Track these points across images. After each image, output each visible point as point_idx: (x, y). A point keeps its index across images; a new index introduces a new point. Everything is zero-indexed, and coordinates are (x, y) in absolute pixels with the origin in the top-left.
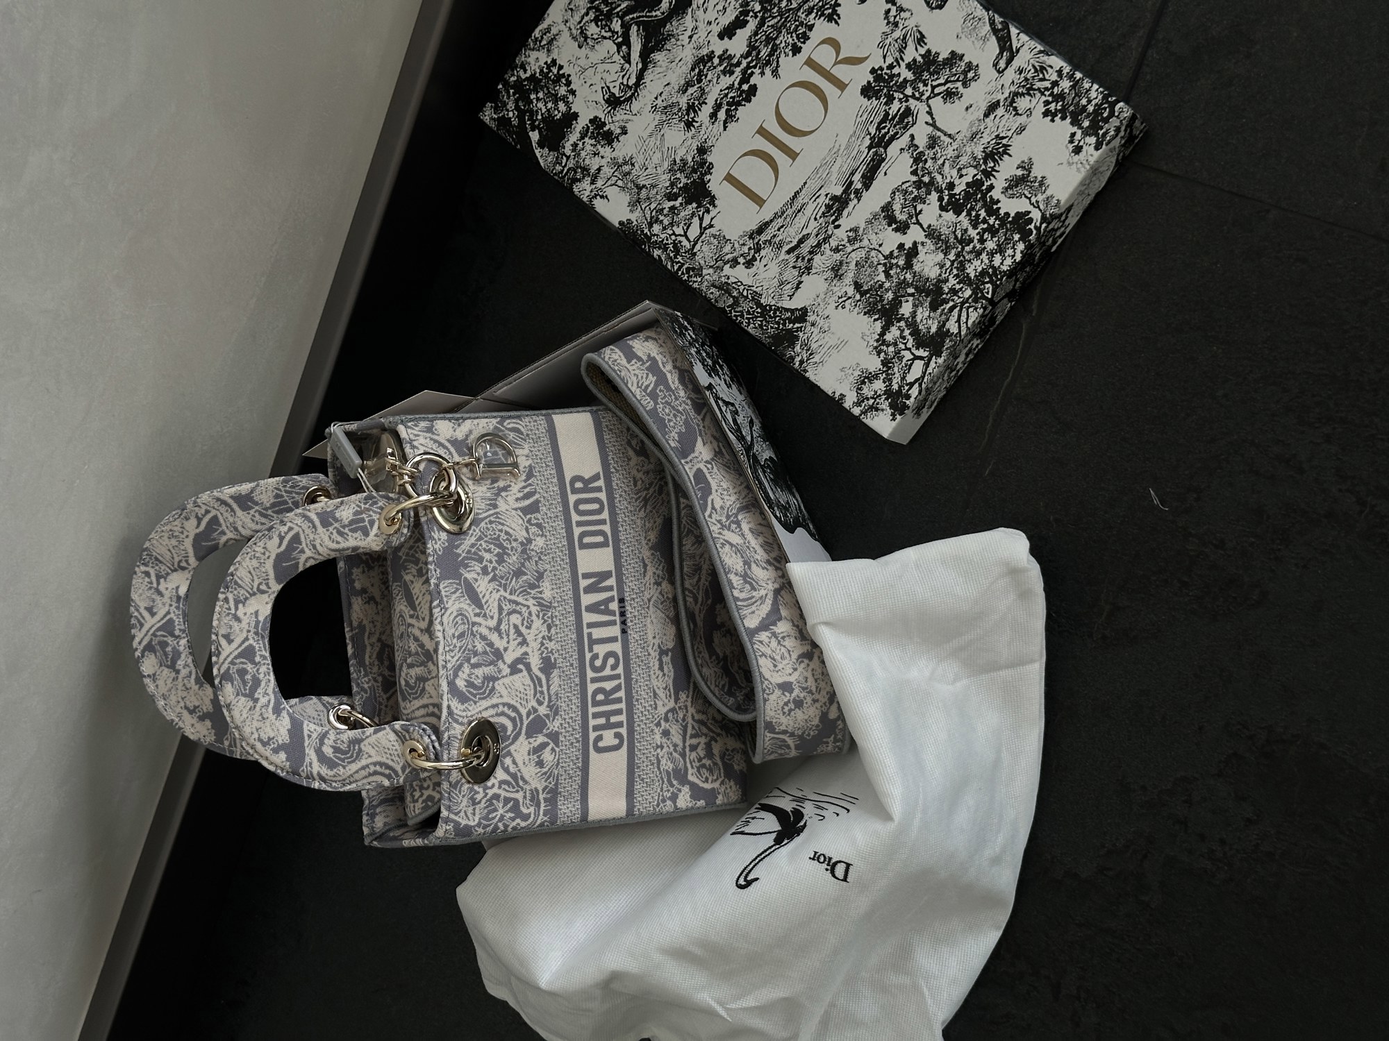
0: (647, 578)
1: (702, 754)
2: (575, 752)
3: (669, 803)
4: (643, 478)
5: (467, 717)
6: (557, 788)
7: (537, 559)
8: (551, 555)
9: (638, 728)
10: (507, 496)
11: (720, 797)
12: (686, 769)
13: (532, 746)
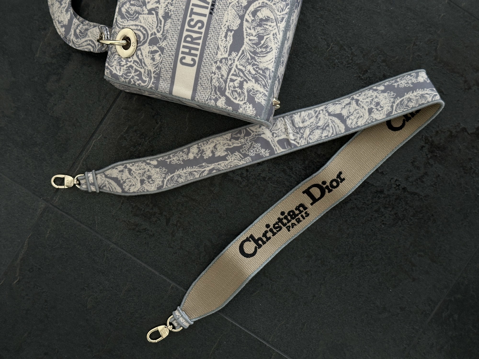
1: (237, 85)
2: (171, 60)
3: (213, 101)
5: (122, 25)
6: (160, 73)
9: (204, 60)
11: (241, 109)
12: (225, 89)
13: (151, 50)
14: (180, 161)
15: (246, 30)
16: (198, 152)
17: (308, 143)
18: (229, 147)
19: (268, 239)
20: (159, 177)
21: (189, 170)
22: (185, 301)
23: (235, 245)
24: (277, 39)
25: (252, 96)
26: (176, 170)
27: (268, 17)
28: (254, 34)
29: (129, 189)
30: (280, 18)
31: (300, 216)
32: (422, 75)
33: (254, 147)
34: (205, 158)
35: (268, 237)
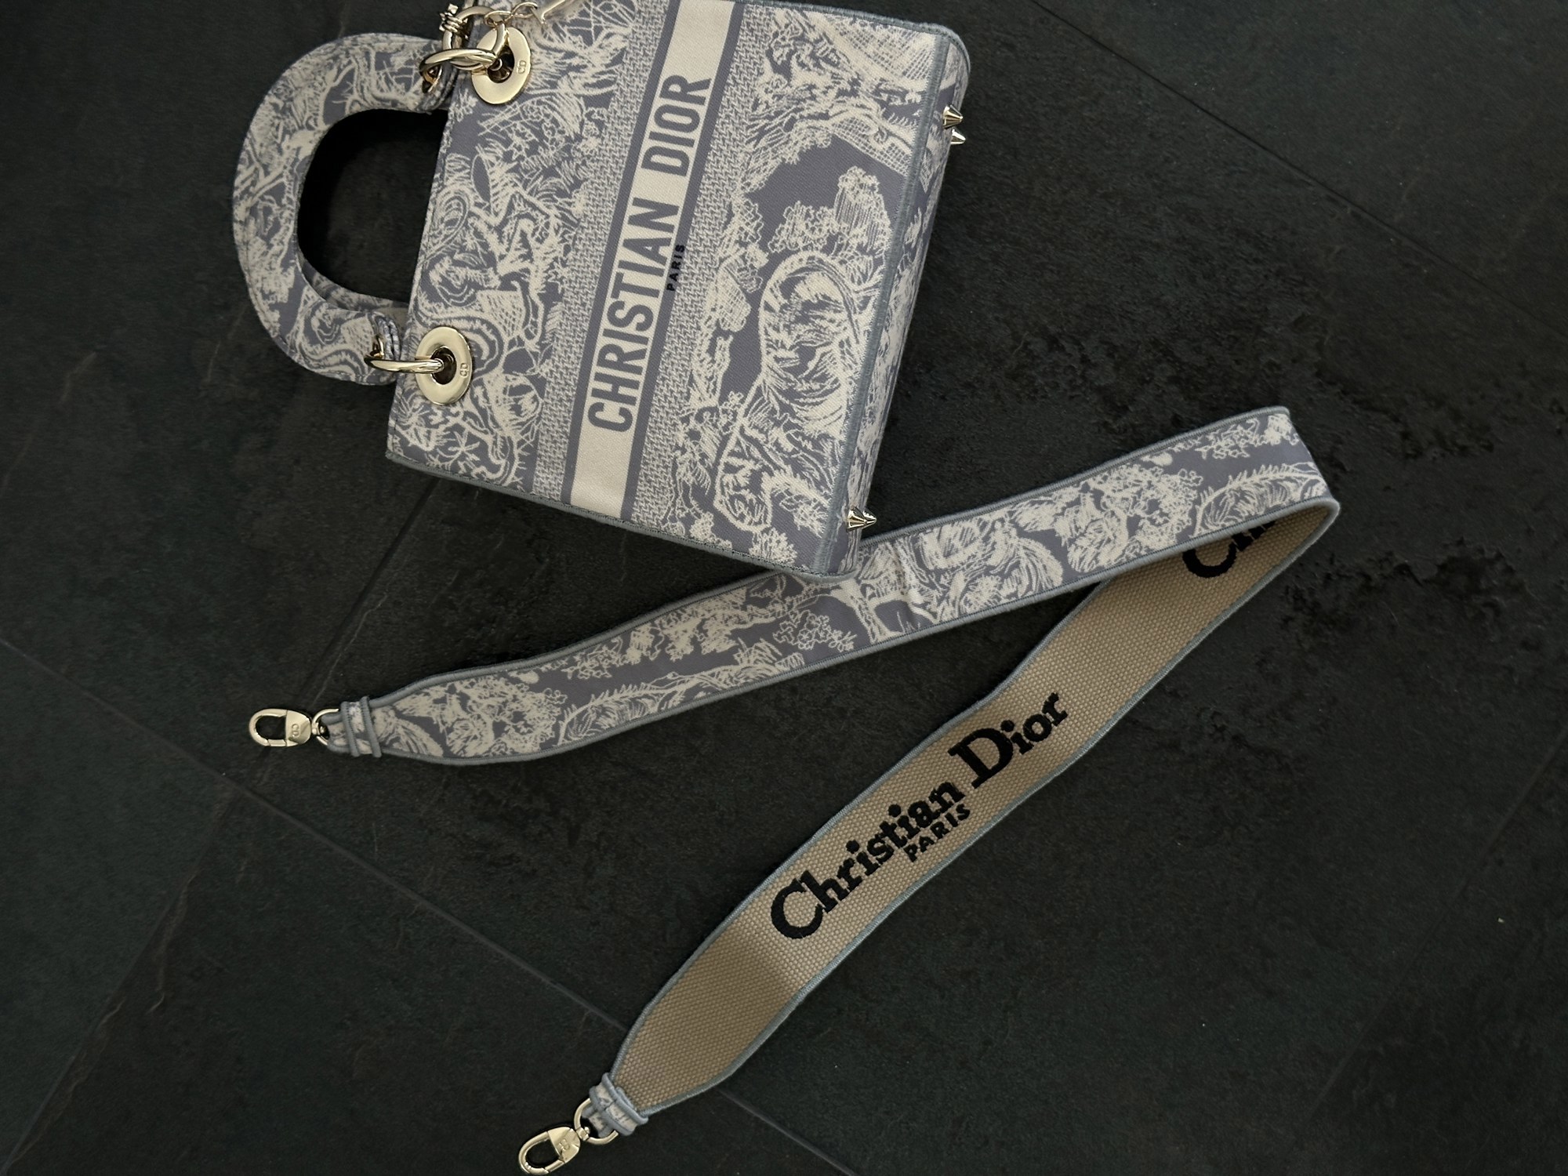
0: (728, 232)
1: (743, 481)
2: (564, 412)
3: (679, 524)
4: (770, 102)
5: (432, 319)
6: (536, 448)
7: (580, 163)
8: (601, 164)
9: (655, 415)
10: (574, 78)
11: (757, 547)
12: (713, 492)
13: (509, 384)
14: (602, 670)
15: (767, 333)
16: (654, 643)
17: (962, 615)
18: (741, 627)
19: (855, 883)
20: (546, 717)
21: (629, 692)
22: (624, 1058)
23: (760, 904)
24: (852, 356)
25: (784, 511)
26: (593, 696)
27: (824, 296)
28: (789, 343)
29: (463, 749)
30: (858, 299)
31: (942, 818)
32: (1277, 424)
33: (810, 627)
34: (673, 659)
35: (854, 877)
